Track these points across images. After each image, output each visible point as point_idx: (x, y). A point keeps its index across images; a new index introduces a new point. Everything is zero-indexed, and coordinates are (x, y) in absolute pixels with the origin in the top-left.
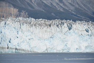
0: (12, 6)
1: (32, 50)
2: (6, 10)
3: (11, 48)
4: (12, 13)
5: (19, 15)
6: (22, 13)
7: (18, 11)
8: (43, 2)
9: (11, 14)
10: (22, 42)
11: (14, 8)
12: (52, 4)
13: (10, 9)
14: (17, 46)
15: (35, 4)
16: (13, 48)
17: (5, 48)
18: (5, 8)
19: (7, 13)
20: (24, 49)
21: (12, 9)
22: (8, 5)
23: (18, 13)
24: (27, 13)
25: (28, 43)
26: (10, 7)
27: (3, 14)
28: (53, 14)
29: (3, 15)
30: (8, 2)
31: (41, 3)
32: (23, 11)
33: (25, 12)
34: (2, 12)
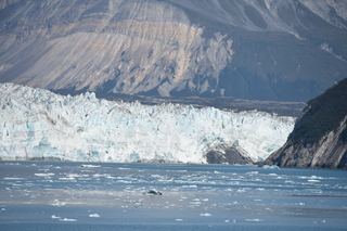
0: (184, 16)
2: (163, 31)
4: (182, 42)
5: (201, 49)
6: (212, 43)
7: (203, 36)
8: (300, 6)
9: (176, 43)
11: (191, 25)
12: (332, 12)
13: (176, 26)
15: (274, 13)
18: (162, 23)
19: (166, 41)
21: (184, 27)
22: (171, 14)
23: (201, 40)
24: (230, 42)
26: (179, 20)
27: (151, 42)
28: (324, 47)
29: (151, 47)
30: (174, 5)
31: (294, 7)
32: (218, 35)
33: (225, 40)
34: (149, 38)
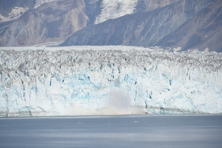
1: (195, 110)
3: (151, 107)
10: (178, 97)
14: (163, 104)
16: (156, 108)
17: (142, 107)
20: (180, 108)
25: (189, 98)
